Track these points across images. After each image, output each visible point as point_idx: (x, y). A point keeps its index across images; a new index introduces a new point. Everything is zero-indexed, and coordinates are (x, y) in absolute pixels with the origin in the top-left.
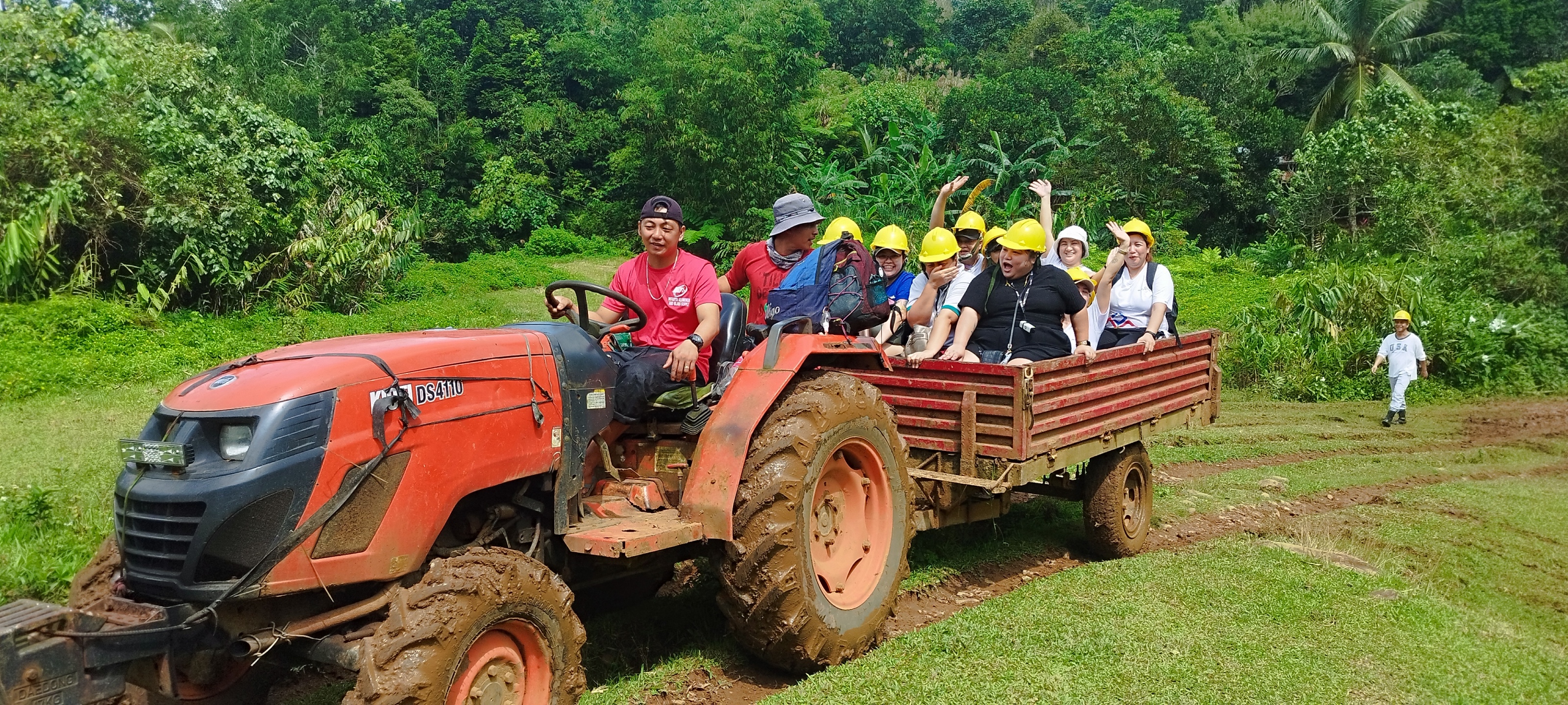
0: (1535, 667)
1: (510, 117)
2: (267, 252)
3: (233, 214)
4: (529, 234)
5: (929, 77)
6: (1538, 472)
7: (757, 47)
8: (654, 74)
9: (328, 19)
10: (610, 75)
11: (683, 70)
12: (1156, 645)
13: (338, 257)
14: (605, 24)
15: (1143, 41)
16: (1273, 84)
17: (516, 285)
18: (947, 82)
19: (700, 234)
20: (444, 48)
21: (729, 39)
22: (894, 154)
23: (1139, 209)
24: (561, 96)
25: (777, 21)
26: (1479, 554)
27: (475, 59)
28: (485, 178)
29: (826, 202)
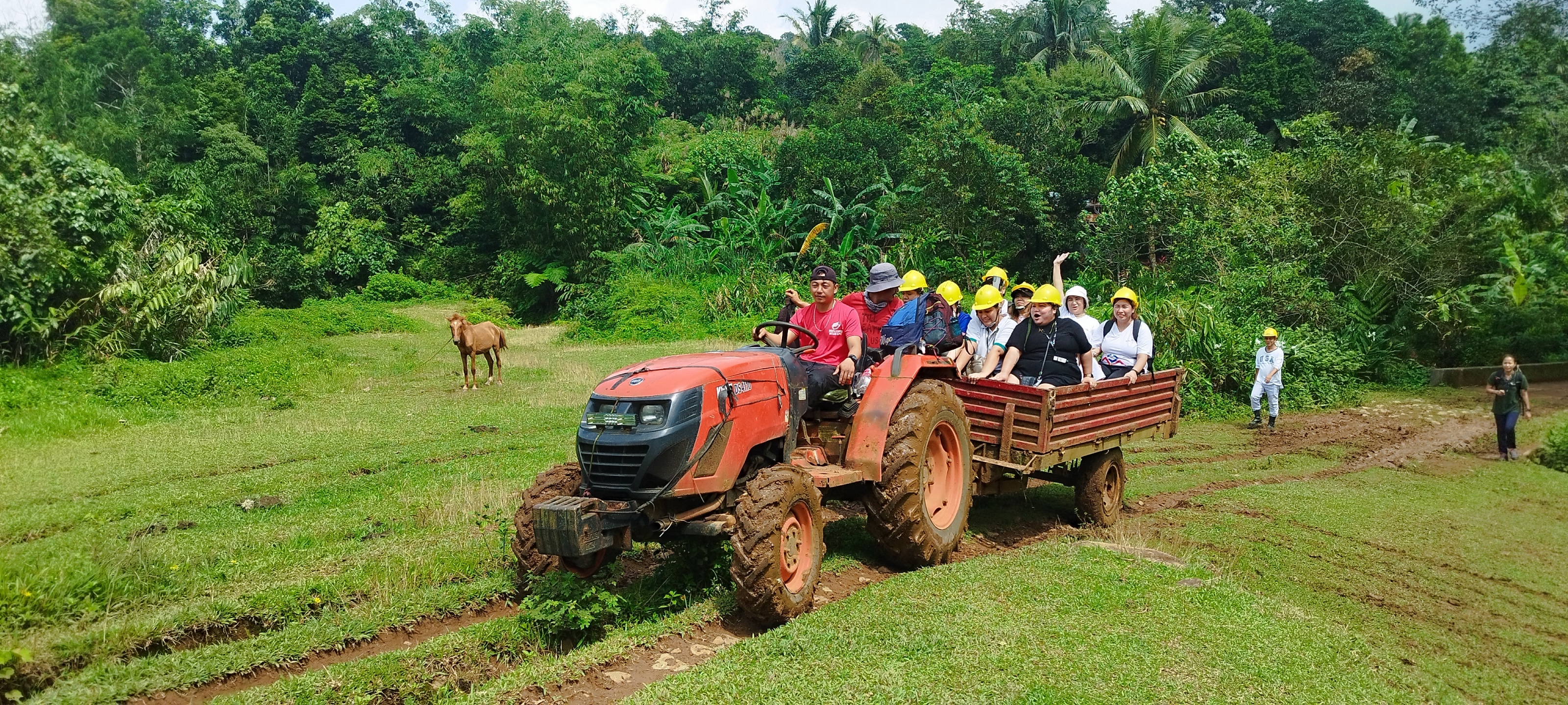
0: (1323, 641)
1: (345, 163)
2: (75, 298)
3: (36, 256)
4: (367, 280)
5: (764, 126)
6: (1318, 475)
7: (597, 95)
8: (494, 121)
9: (146, 61)
10: (450, 121)
11: (523, 117)
12: (985, 638)
13: (157, 302)
14: (443, 71)
15: (962, 94)
16: (1078, 134)
17: (353, 330)
18: (782, 131)
19: (543, 277)
20: (274, 93)
21: (569, 87)
22: (733, 200)
23: (962, 251)
24: (398, 142)
25: (616, 70)
26: (1271, 548)
27: (308, 104)
28: (319, 224)
29: (670, 245)
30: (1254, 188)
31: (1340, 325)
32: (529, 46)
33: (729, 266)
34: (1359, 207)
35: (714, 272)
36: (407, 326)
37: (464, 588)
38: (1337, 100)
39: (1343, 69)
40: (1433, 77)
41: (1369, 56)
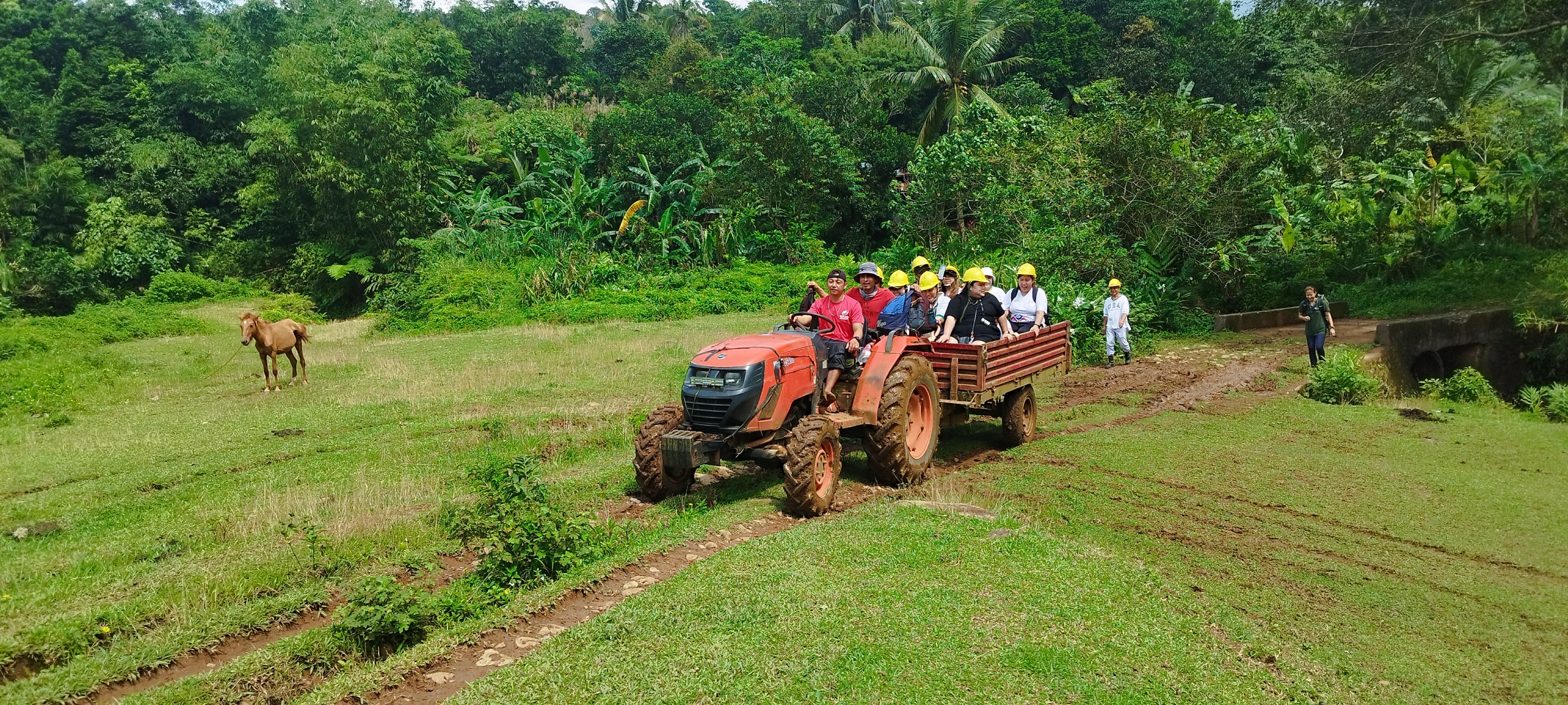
0: (1120, 578)
1: (115, 155)
4: (149, 280)
5: (574, 103)
7: (395, 76)
8: (282, 105)
10: (233, 107)
11: (314, 100)
12: (808, 603)
14: (221, 54)
15: (772, 67)
16: (886, 105)
17: (136, 336)
18: (593, 108)
19: (348, 268)
20: (26, 81)
21: (363, 68)
22: (546, 179)
23: (781, 224)
24: (175, 131)
25: (413, 50)
26: (1077, 493)
27: (66, 92)
28: (89, 222)
29: (481, 228)
30: (1051, 152)
31: (1133, 279)
32: (316, 25)
33: (546, 248)
34: (1146, 167)
35: (529, 254)
36: (198, 328)
37: (271, 602)
38: (1122, 66)
39: (1127, 36)
40: (1206, 42)
41: (1149, 24)
